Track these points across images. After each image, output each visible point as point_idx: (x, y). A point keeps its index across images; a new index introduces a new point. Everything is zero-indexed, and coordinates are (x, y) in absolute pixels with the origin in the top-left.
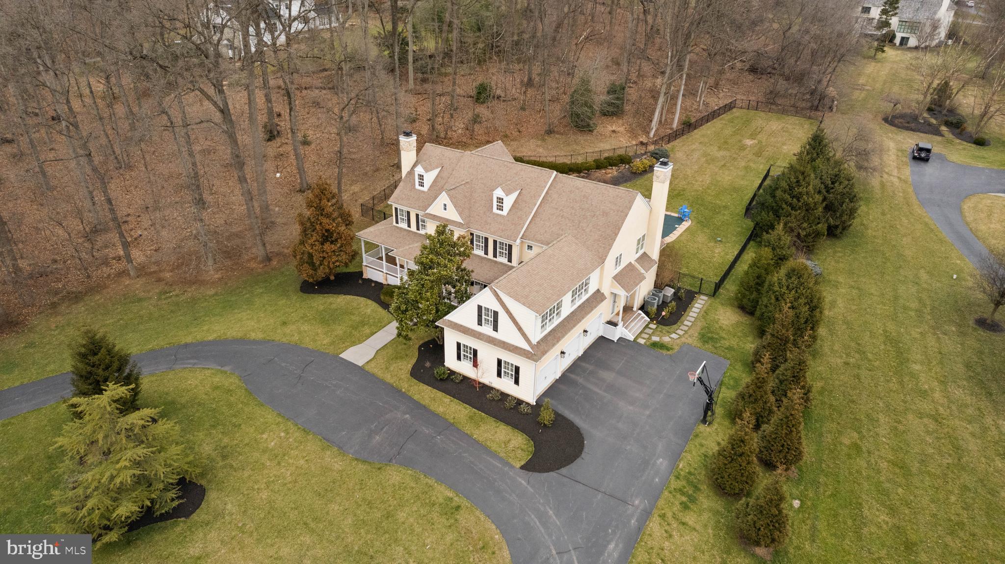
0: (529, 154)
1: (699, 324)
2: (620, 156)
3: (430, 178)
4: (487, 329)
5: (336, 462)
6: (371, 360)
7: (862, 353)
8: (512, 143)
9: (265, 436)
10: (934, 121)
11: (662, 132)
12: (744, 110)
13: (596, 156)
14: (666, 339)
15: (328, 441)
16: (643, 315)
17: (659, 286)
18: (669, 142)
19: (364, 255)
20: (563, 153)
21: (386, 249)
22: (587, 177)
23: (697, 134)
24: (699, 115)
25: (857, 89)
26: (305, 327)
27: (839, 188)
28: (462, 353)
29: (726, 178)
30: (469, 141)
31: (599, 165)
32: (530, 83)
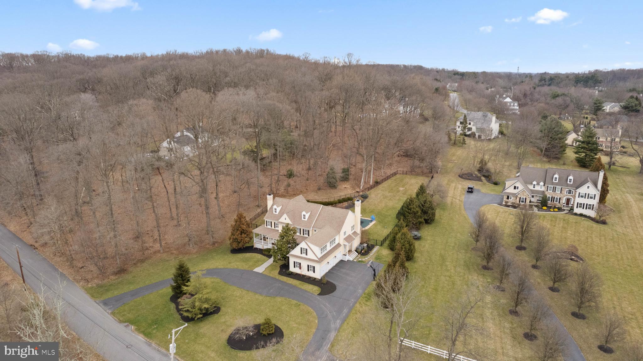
0: (312, 198)
1: (375, 255)
2: (348, 197)
3: (278, 209)
4: (304, 255)
5: (261, 298)
6: (264, 271)
7: (431, 260)
8: (304, 194)
9: (235, 293)
10: (479, 175)
11: (366, 186)
12: (401, 175)
13: (339, 198)
14: (364, 260)
15: (256, 293)
16: (356, 252)
17: (361, 243)
18: (369, 190)
19: (254, 239)
20: (325, 198)
21: (263, 235)
22: (335, 206)
23: (380, 186)
24: (382, 178)
25: (451, 163)
26: (238, 263)
27: (427, 205)
28: (296, 265)
29: (391, 204)
30: (286, 194)
31: (340, 202)
32: (309, 169)
